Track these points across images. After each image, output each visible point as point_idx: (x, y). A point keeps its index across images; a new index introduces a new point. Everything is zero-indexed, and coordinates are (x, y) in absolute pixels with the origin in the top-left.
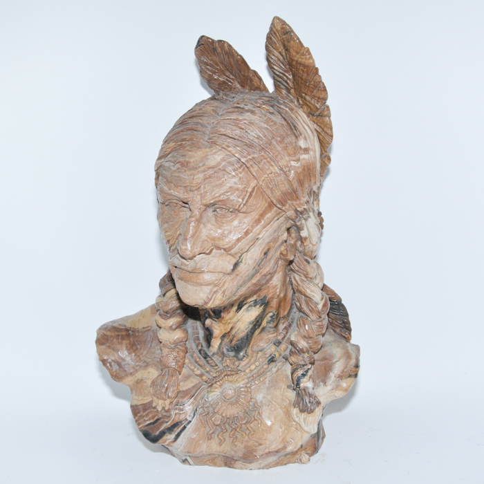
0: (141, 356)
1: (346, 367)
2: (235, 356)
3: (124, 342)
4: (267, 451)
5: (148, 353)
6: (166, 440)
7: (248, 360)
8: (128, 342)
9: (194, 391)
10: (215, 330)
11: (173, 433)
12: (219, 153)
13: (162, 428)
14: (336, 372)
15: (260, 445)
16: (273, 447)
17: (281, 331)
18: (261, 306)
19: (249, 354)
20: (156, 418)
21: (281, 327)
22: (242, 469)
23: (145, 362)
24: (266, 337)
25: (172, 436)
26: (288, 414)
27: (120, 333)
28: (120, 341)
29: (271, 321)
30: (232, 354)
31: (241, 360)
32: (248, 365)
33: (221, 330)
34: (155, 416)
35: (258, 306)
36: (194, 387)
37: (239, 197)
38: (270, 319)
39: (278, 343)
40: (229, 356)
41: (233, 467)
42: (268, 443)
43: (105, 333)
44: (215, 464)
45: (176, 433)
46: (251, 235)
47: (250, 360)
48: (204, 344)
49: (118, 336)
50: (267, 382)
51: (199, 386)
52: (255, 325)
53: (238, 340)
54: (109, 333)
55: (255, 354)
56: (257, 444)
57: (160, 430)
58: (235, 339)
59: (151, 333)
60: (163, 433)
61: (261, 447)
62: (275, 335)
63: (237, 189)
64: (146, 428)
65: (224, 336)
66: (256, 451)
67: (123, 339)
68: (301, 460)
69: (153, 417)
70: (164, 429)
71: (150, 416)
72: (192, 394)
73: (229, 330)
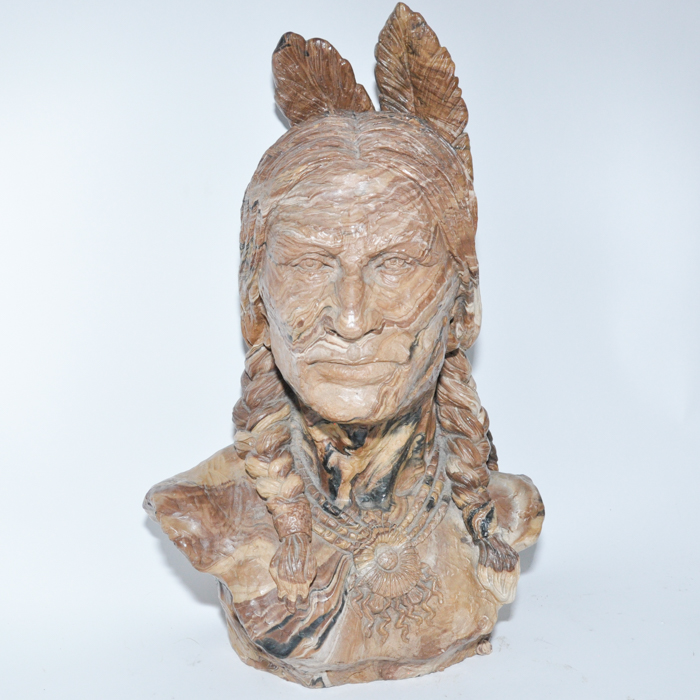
0: (233, 526)
1: (530, 503)
2: (377, 507)
3: (204, 505)
4: (455, 639)
5: (242, 519)
6: (304, 649)
7: (397, 509)
8: (209, 505)
9: (333, 565)
10: (344, 470)
11: (315, 635)
12: (385, 174)
13: (295, 631)
14: (519, 511)
15: (445, 631)
16: (463, 632)
17: (428, 464)
18: (413, 424)
19: (396, 502)
20: (284, 617)
21: (428, 458)
22: (405, 678)
23: (244, 533)
24: (412, 475)
25: (312, 641)
26: (473, 580)
27: (193, 494)
28: (198, 505)
29: (418, 449)
30: (369, 505)
31: (388, 509)
32: (401, 517)
33: (353, 470)
34: (283, 613)
35: (410, 424)
36: (330, 560)
37: (423, 238)
38: (416, 445)
39: (430, 481)
40: (367, 509)
41: (392, 678)
42: (454, 627)
43: (170, 496)
44: (363, 679)
45: (320, 635)
46: (435, 299)
47: (401, 509)
48: (326, 495)
49: (192, 498)
50: (434, 538)
51: (337, 558)
52: (402, 457)
53: (379, 482)
54: (176, 496)
55: (404, 500)
56: (440, 631)
57: (293, 634)
58: (374, 480)
59: (237, 490)
60: (297, 640)
61: (445, 634)
62: (422, 470)
63: (419, 227)
64: (268, 636)
65: (355, 480)
66: (439, 642)
67: (201, 502)
68: (481, 650)
69: (280, 616)
70: (300, 632)
71: (275, 614)
72: (332, 569)
73: (364, 467)
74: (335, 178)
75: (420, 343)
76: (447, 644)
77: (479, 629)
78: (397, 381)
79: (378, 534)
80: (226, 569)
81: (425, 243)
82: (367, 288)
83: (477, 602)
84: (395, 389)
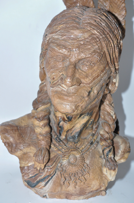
0: (25, 141)
1: (126, 148)
2: (73, 141)
3: (16, 132)
4: (91, 190)
5: (28, 139)
6: (40, 186)
7: (80, 143)
8: (18, 133)
9: (55, 159)
10: (64, 128)
11: (44, 182)
13: (38, 179)
14: (121, 150)
15: (89, 187)
16: (94, 188)
17: (94, 129)
18: (90, 116)
19: (80, 140)
20: (35, 174)
21: (94, 127)
22: (74, 200)
23: (28, 143)
24: (88, 132)
25: (43, 183)
26: (101, 171)
27: (13, 128)
28: (14, 132)
29: (91, 124)
30: (71, 140)
31: (77, 143)
32: (81, 146)
33: (68, 128)
34: (35, 173)
35: (88, 116)
36: (54, 157)
37: (98, 56)
38: (90, 123)
39: (93, 135)
40: (70, 141)
41: (70, 199)
42: (92, 186)
43: (5, 128)
44: (60, 198)
45: (46, 182)
46: (99, 77)
47: (81, 143)
48: (58, 135)
49: (13, 129)
50: (90, 154)
51: (57, 156)
52: (85, 126)
53: (76, 133)
54: (8, 128)
55: (83, 140)
56: (87, 187)
57: (37, 180)
58: (74, 132)
59: (29, 129)
60: (38, 182)
61: (89, 188)
62: (91, 131)
63: (97, 52)
64: (29, 179)
65: (68, 131)
66: (86, 190)
67: (15, 131)
68: (102, 194)
69: (34, 173)
70: (40, 180)
71: (32, 172)
72: (54, 160)
73: (71, 128)
74: (72, 31)
75: (93, 91)
76: (89, 191)
77: (101, 188)
78: (83, 102)
79: (72, 151)
80: (20, 155)
81: (99, 58)
82: (76, 70)
83: (101, 179)
84: (82, 105)
